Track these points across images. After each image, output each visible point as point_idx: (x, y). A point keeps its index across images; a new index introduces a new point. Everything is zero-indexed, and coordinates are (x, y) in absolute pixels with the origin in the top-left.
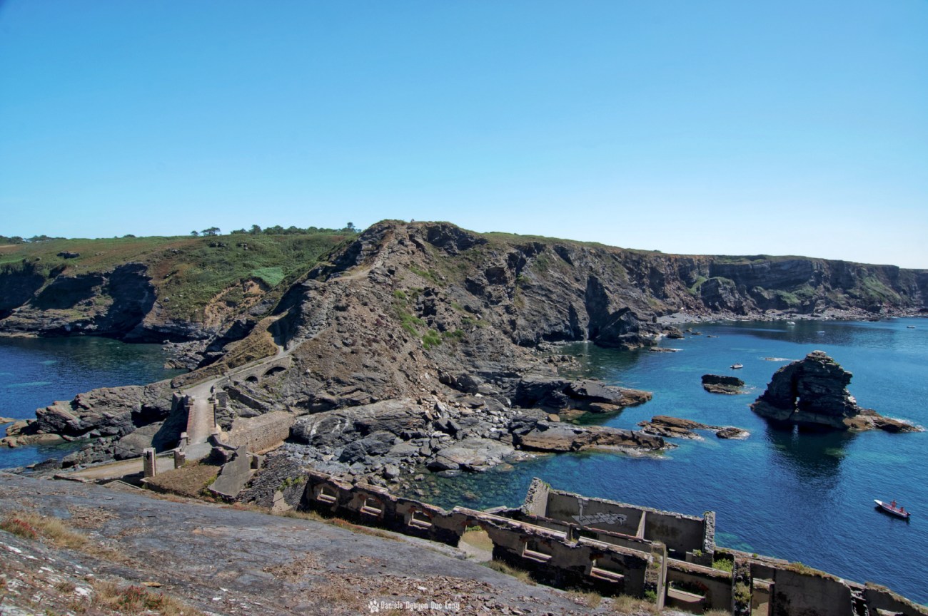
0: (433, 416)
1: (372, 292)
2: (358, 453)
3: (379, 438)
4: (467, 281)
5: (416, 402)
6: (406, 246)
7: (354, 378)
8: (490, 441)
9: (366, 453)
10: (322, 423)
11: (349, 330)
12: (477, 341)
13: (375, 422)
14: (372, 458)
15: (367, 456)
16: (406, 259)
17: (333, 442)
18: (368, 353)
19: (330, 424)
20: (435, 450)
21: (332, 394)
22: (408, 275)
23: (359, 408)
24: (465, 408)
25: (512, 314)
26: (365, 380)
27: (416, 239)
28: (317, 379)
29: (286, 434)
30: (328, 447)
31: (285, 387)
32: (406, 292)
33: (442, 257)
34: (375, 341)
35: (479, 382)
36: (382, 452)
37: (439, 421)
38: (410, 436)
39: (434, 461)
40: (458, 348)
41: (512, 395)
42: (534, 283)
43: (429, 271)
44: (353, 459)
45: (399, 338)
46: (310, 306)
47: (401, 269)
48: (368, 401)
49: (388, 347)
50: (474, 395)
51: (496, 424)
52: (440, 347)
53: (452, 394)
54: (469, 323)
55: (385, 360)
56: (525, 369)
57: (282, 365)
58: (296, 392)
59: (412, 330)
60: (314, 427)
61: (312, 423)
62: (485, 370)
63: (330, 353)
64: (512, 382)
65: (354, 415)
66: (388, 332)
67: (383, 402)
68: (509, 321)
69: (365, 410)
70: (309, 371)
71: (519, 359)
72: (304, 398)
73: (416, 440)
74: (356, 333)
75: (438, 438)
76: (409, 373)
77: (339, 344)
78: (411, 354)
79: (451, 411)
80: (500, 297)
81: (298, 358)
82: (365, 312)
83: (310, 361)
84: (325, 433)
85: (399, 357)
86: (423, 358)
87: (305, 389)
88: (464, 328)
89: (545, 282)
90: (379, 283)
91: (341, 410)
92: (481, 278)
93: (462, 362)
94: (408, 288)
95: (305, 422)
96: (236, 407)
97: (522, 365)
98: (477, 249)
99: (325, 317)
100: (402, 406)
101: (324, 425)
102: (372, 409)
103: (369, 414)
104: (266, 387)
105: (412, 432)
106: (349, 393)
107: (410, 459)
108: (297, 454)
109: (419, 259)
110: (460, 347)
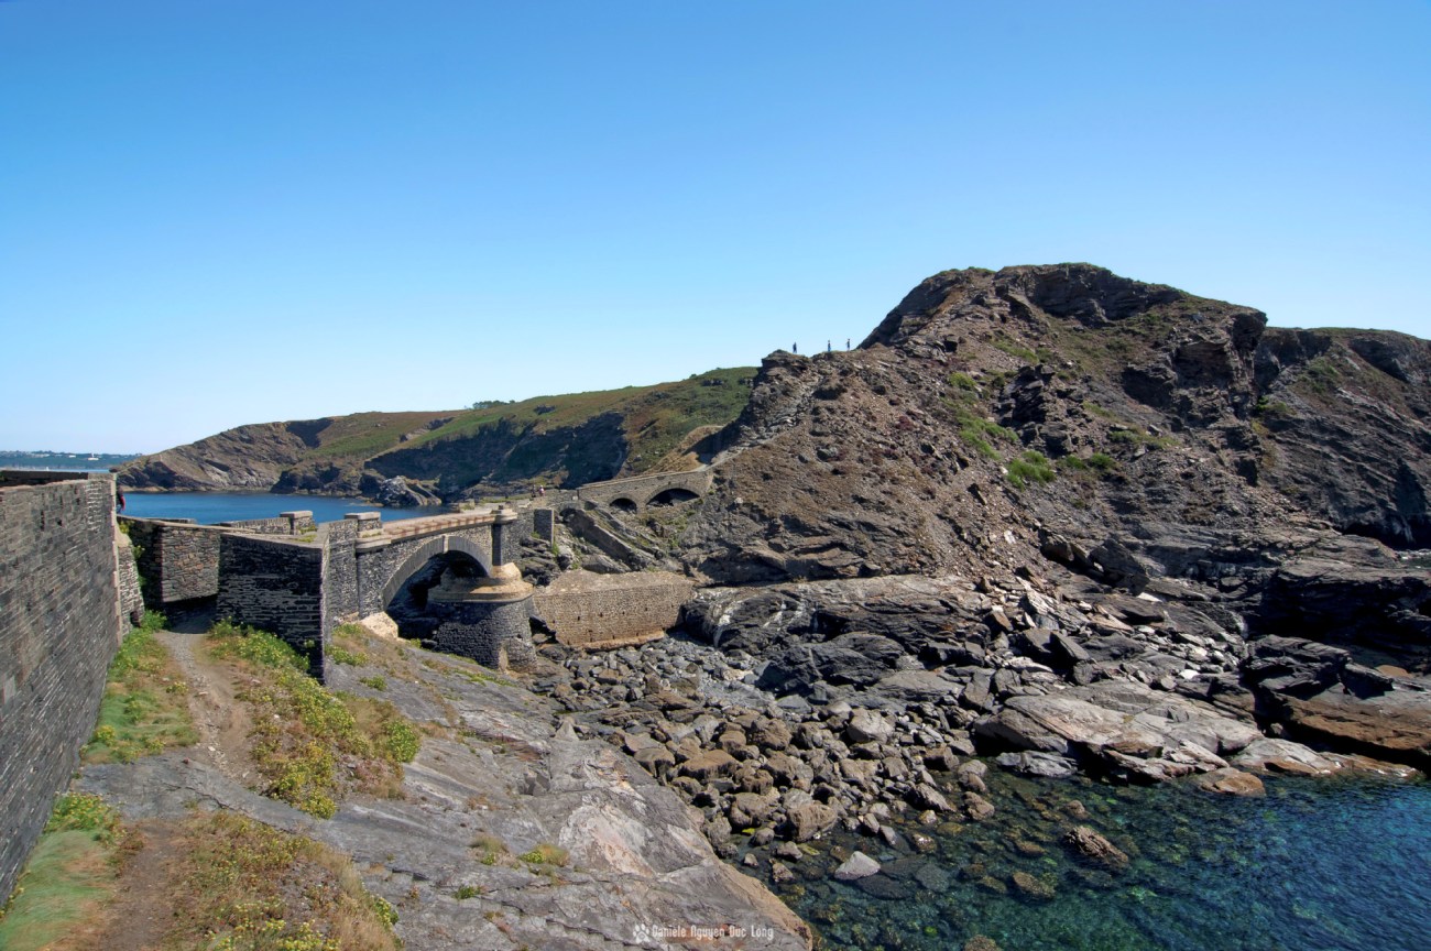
0: (1014, 622)
1: (899, 372)
2: (799, 671)
3: (858, 646)
4: (1129, 373)
5: (973, 587)
6: (989, 306)
7: (830, 521)
8: (1177, 699)
9: (819, 674)
10: (747, 603)
11: (835, 432)
12: (1147, 478)
13: (860, 614)
14: (831, 689)
15: (823, 683)
16: (985, 326)
17: (761, 646)
18: (869, 475)
19: (761, 608)
20: (1003, 698)
21: (778, 548)
22: (988, 353)
23: (831, 584)
24: (1106, 616)
25: (1245, 448)
26: (855, 527)
27: (1011, 294)
28: (752, 517)
29: (671, 618)
30: (748, 656)
31: (689, 528)
32: (976, 378)
33: (1070, 331)
34: (889, 455)
35: (1152, 572)
36: (857, 679)
37: (1029, 634)
38: (943, 656)
39: (993, 719)
40: (1096, 492)
41: (1249, 608)
42: (1301, 416)
43: (1037, 352)
44: (787, 685)
45: (949, 455)
46: (767, 390)
47: (972, 343)
48: (854, 570)
49: (918, 470)
50: (1135, 594)
51: (1199, 663)
52: (1051, 487)
53: (1074, 584)
54: (1126, 440)
55: (910, 494)
56: (1291, 546)
57: (689, 486)
58: (708, 539)
59: (983, 446)
60: (729, 610)
61: (724, 604)
62: (1168, 542)
63: (788, 471)
64: (1249, 575)
65: (819, 595)
66: (924, 441)
67: (890, 577)
68: (1236, 464)
69: (845, 589)
70: (739, 500)
71: (1271, 521)
72: (719, 551)
73: (959, 670)
74: (850, 438)
75: (1019, 671)
76: (962, 523)
77: (810, 454)
78: (973, 489)
79: (1063, 615)
80: (1215, 410)
81: (726, 477)
82: (878, 404)
83: (745, 483)
84: (747, 626)
85: (943, 492)
86: (1006, 502)
87: (725, 534)
88: (1114, 451)
89: (1330, 413)
90: (916, 357)
91: (794, 585)
92: (1162, 366)
93: (1107, 524)
94: (983, 371)
95: (713, 599)
96: (583, 551)
97: (1281, 536)
98: (1155, 312)
99: (795, 410)
100: (934, 590)
101: (749, 608)
102: (860, 588)
103: (852, 597)
104: (650, 523)
105: (948, 647)
106: (816, 551)
107: (929, 708)
108: (681, 659)
109: (1017, 332)
110: (1101, 492)
